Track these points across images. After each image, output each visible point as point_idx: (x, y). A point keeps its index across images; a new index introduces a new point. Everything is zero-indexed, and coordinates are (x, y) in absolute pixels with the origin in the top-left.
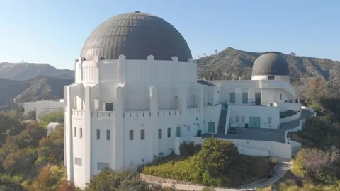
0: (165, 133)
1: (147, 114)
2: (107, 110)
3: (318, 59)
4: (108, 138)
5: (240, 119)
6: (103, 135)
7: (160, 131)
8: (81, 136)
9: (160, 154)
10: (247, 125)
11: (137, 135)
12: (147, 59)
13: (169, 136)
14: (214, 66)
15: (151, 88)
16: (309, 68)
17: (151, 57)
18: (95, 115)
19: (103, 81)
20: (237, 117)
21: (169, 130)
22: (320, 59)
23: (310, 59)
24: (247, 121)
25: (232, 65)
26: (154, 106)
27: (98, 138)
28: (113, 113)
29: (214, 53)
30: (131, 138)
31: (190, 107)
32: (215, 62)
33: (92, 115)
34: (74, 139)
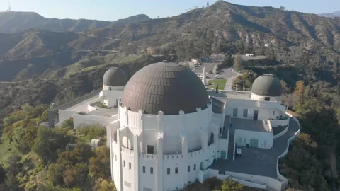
0: (192, 168)
1: (180, 156)
2: (149, 152)
3: (305, 14)
4: (152, 172)
5: (243, 140)
6: (148, 170)
7: (189, 167)
8: (130, 168)
9: (189, 182)
10: (248, 145)
11: (173, 171)
12: (178, 114)
13: (195, 169)
14: (205, 21)
15: (183, 139)
16: (296, 23)
17: (182, 112)
18: (141, 156)
19: (146, 130)
20: (241, 139)
21: (195, 165)
22: (307, 14)
23: (298, 14)
24: (248, 142)
25: (223, 21)
26: (185, 150)
27: (144, 171)
28: (155, 156)
29: (206, 6)
30: (168, 173)
31: (209, 144)
32: (207, 16)
33: (139, 155)
34: (124, 168)
